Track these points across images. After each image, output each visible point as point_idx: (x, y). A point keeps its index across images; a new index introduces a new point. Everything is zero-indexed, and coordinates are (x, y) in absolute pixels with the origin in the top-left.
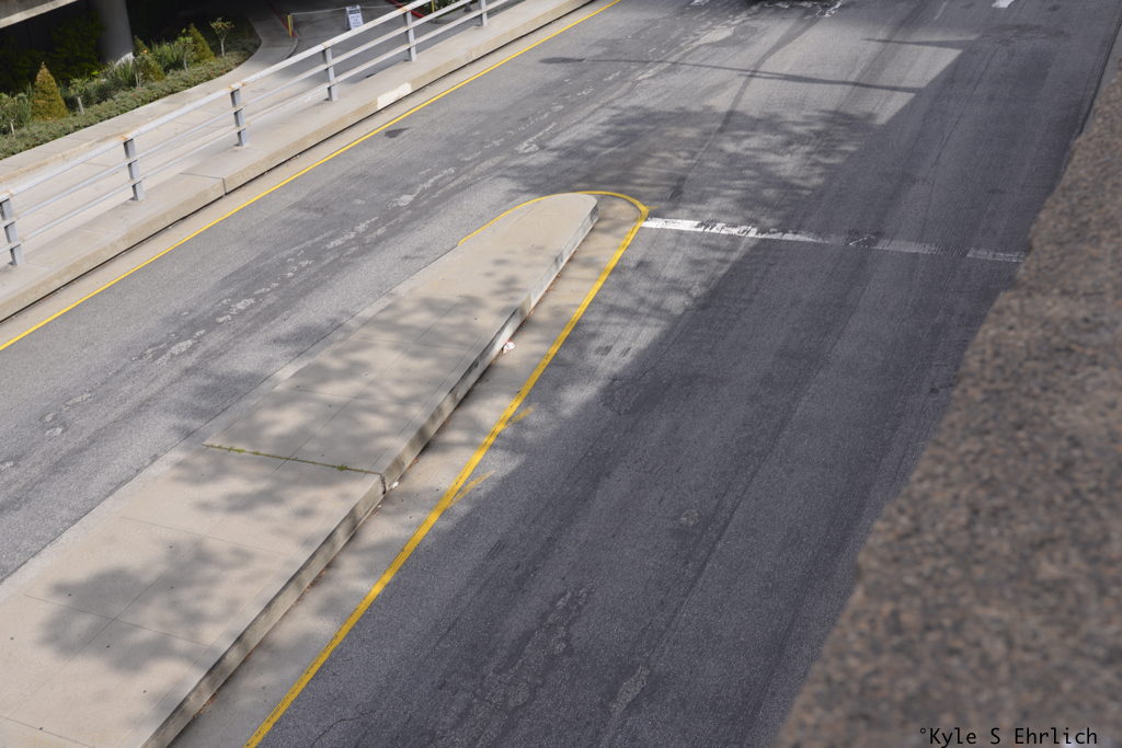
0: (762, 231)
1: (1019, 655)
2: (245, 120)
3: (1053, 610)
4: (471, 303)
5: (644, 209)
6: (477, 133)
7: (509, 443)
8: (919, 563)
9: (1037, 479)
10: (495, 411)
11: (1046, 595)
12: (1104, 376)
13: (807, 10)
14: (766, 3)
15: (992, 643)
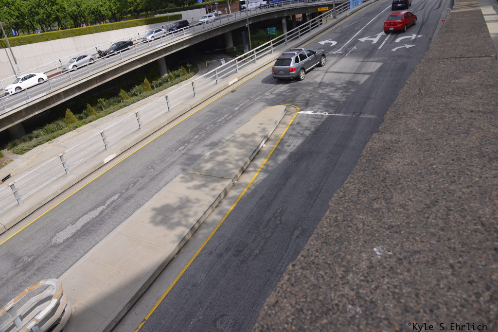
0: (329, 113)
1: (366, 227)
2: (196, 90)
3: (376, 215)
4: (254, 134)
5: (298, 108)
7: (264, 170)
9: (376, 183)
10: (261, 162)
11: (375, 212)
12: (398, 155)
13: (341, 54)
14: (330, 53)
15: (359, 224)
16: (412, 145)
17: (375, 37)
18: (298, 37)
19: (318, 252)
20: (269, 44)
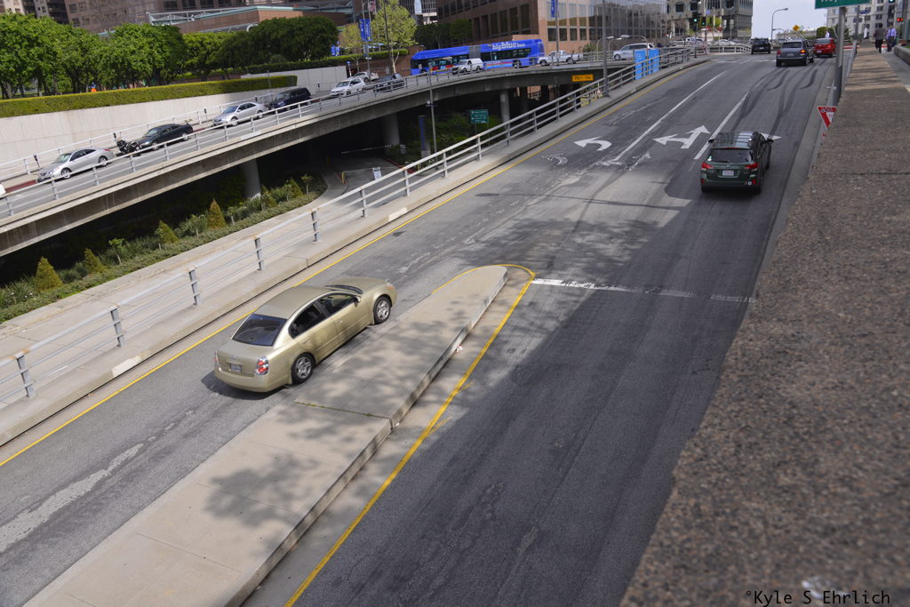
0: (597, 285)
1: (772, 531)
2: (319, 228)
3: (789, 503)
4: (439, 325)
5: (531, 273)
6: (442, 234)
7: (460, 402)
8: (710, 476)
10: (452, 384)
11: (784, 495)
13: (620, 167)
14: (597, 164)
15: (755, 523)
17: (688, 136)
18: (532, 130)
19: (668, 590)
20: (474, 142)
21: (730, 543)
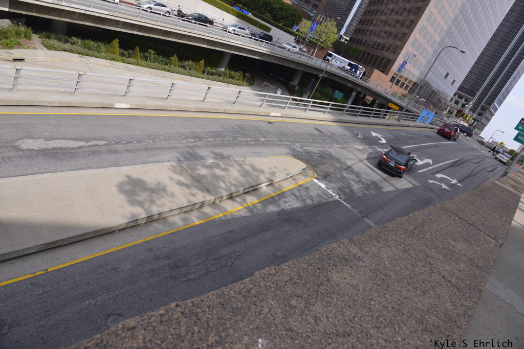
0: (339, 198)
1: (269, 315)
3: (286, 311)
4: (262, 172)
5: (315, 175)
6: (289, 135)
7: (249, 209)
9: (311, 282)
10: (251, 200)
11: (288, 307)
12: (350, 271)
14: (374, 147)
15: (266, 309)
16: (369, 271)
17: (422, 160)
18: (356, 115)
19: (209, 308)
21: (249, 309)
